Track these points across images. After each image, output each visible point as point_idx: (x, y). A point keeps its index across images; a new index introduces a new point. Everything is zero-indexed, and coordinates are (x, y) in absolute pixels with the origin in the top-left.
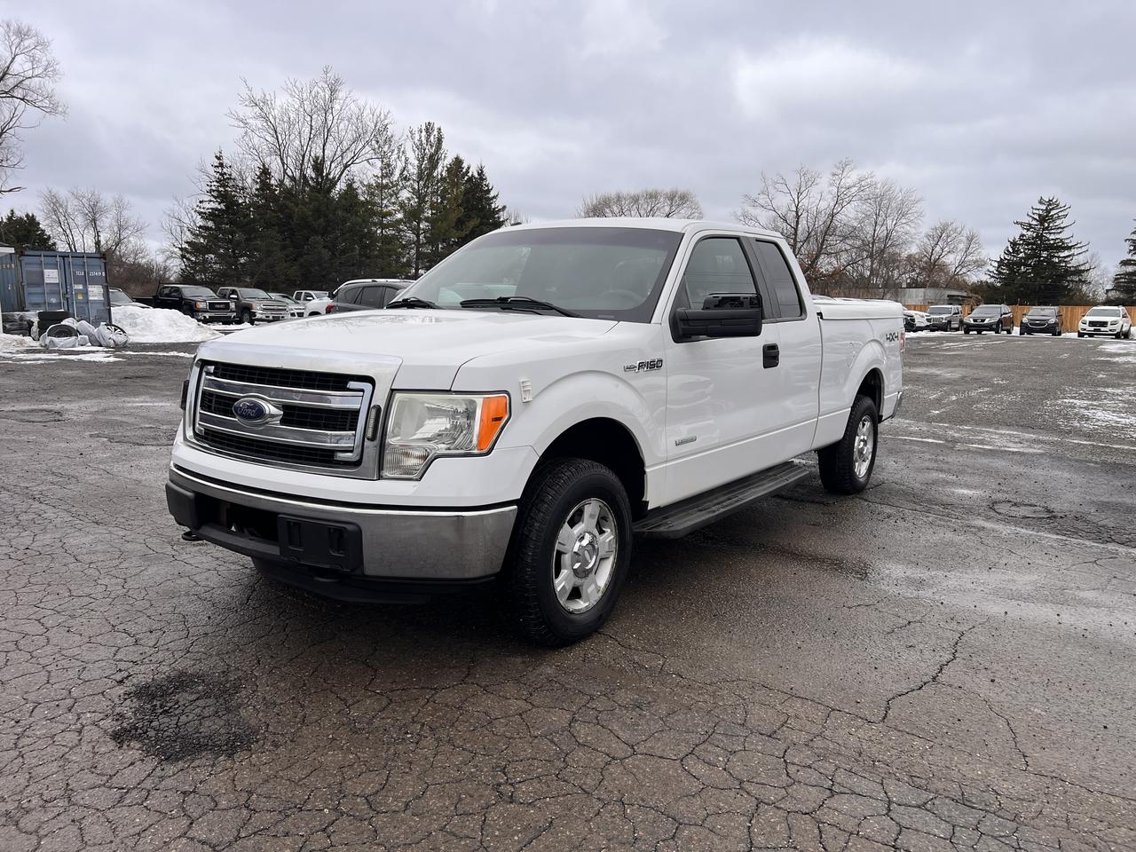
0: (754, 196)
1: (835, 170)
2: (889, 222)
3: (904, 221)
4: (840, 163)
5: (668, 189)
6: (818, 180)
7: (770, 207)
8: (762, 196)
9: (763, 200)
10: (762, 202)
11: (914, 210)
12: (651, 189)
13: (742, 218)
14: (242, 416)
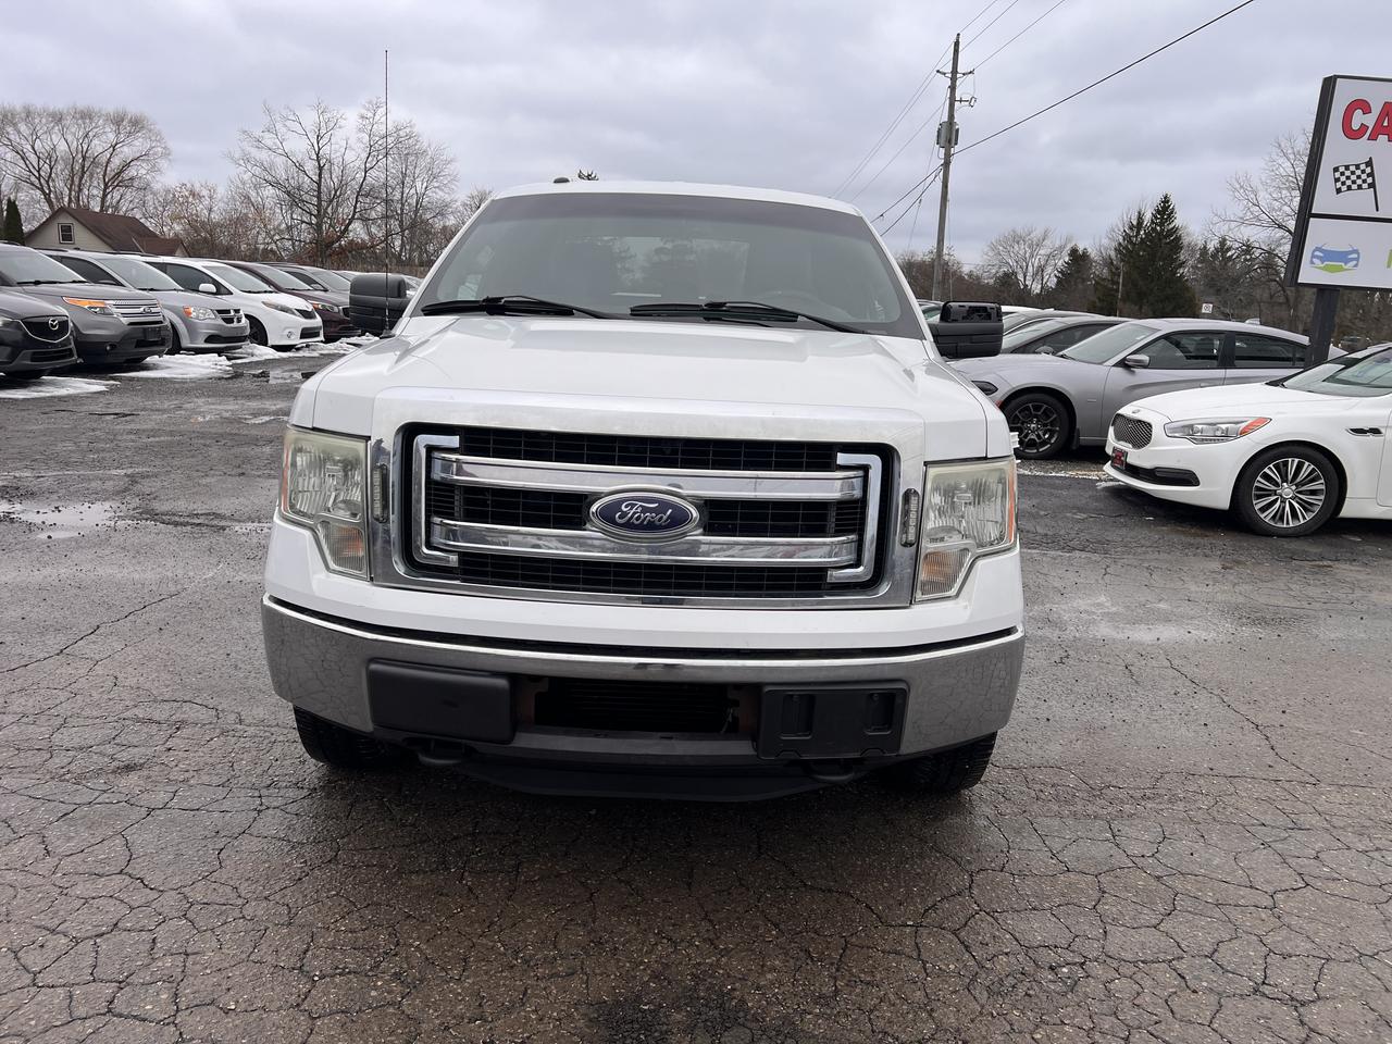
0: (257, 133)
1: (364, 112)
2: (418, 184)
3: (436, 185)
4: (370, 102)
5: (110, 108)
6: (341, 122)
7: (280, 151)
8: (267, 135)
9: (269, 140)
10: (269, 143)
11: (446, 172)
12: (82, 105)
13: (241, 162)
14: (629, 525)
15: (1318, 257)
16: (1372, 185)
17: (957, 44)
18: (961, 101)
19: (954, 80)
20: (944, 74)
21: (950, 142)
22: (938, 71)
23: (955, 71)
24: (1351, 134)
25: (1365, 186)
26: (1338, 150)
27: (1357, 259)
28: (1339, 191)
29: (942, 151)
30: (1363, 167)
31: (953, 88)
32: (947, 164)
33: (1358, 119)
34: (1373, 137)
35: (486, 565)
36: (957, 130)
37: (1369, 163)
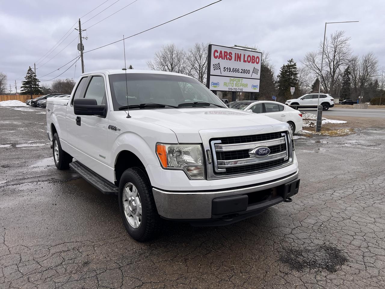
14: (261, 155)
15: (212, 84)
16: (220, 69)
17: (80, 22)
18: (83, 38)
19: (80, 31)
20: (77, 30)
21: (82, 49)
22: (75, 29)
23: (80, 29)
24: (216, 57)
25: (219, 69)
26: (214, 61)
27: (219, 84)
28: (214, 70)
29: (80, 52)
30: (218, 64)
31: (80, 34)
32: (82, 56)
33: (216, 54)
34: (219, 58)
35: (232, 170)
36: (83, 46)
37: (219, 64)
